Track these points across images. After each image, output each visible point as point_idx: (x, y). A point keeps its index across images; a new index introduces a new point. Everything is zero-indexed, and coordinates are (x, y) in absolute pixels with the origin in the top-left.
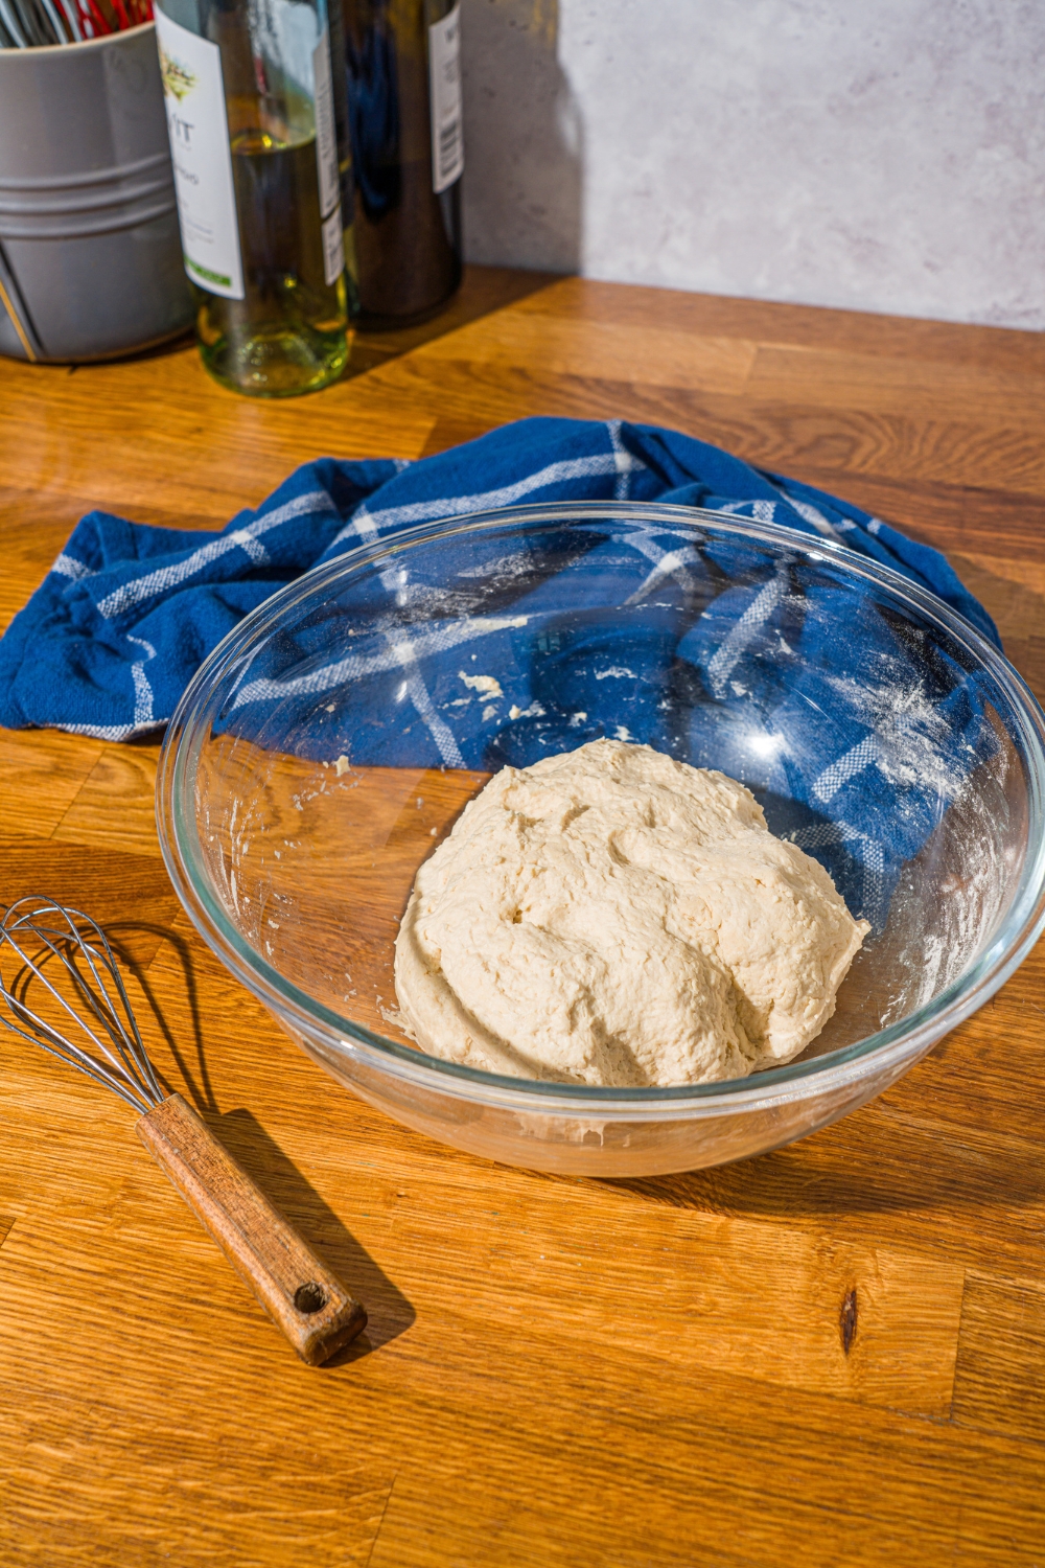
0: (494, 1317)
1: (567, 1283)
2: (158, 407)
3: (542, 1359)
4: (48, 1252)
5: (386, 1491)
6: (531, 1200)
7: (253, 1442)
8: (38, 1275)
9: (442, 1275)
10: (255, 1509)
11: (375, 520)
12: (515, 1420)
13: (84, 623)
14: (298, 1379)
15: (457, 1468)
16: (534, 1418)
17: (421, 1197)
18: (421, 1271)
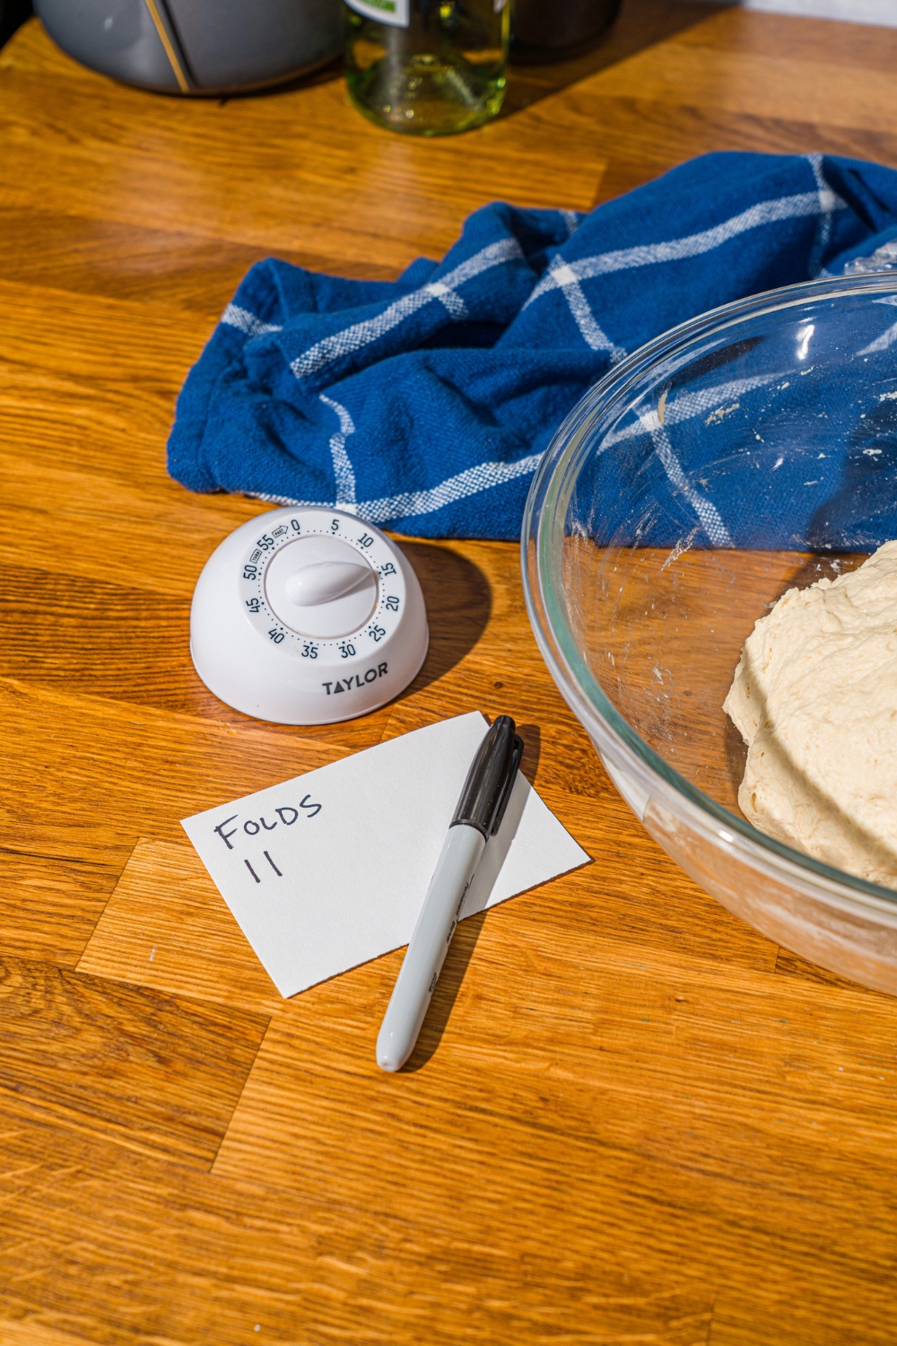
0: (797, 1132)
1: (870, 1098)
2: (304, 145)
3: (855, 1179)
4: (311, 1053)
5: (707, 1316)
6: (820, 1008)
7: (557, 1261)
8: (303, 1078)
9: (735, 1086)
10: (569, 1332)
11: (575, 271)
12: (835, 1243)
13: (262, 378)
14: (597, 1194)
15: (779, 1293)
16: (854, 1241)
17: (701, 1002)
18: (712, 1082)
